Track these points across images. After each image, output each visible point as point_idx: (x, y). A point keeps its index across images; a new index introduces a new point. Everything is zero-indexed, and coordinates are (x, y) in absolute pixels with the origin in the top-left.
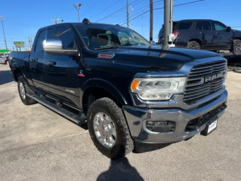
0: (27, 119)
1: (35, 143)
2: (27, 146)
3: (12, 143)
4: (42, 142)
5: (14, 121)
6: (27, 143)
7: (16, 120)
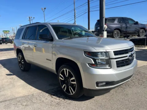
0: (15, 79)
1: (22, 95)
2: (17, 98)
3: (6, 96)
4: (27, 95)
5: (6, 81)
6: (17, 96)
7: (7, 79)
